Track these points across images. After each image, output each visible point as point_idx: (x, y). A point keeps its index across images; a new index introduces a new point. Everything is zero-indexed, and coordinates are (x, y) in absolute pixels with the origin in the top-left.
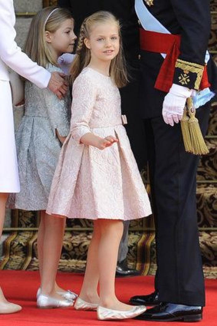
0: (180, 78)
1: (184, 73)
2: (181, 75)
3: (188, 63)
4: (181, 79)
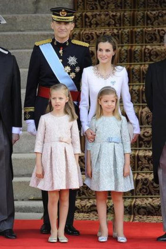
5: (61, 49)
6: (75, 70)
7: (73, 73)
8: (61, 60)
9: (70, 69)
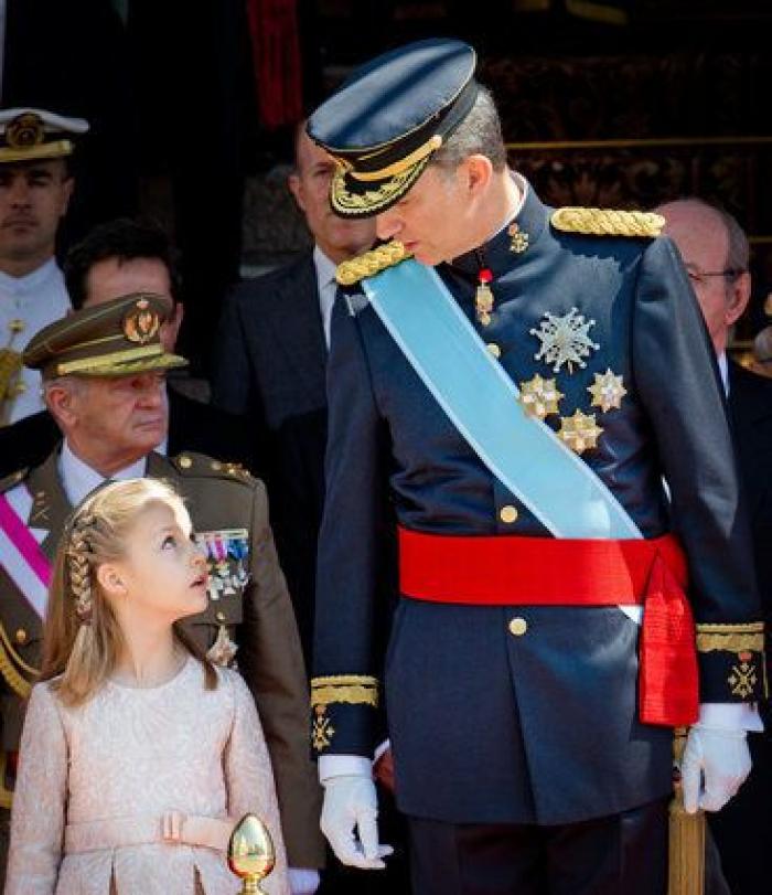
0: (732, 680)
1: (741, 663)
2: (735, 668)
3: (745, 626)
4: (737, 683)
5: (484, 281)
6: (590, 396)
7: (579, 418)
8: (495, 349)
9: (553, 396)
